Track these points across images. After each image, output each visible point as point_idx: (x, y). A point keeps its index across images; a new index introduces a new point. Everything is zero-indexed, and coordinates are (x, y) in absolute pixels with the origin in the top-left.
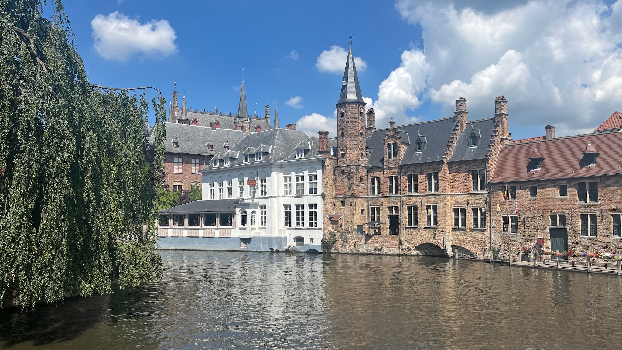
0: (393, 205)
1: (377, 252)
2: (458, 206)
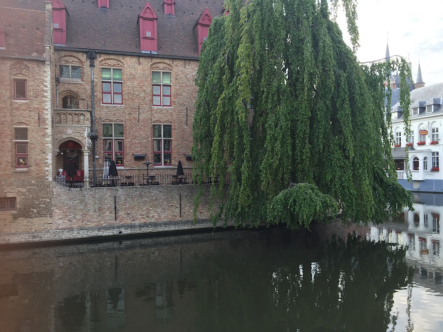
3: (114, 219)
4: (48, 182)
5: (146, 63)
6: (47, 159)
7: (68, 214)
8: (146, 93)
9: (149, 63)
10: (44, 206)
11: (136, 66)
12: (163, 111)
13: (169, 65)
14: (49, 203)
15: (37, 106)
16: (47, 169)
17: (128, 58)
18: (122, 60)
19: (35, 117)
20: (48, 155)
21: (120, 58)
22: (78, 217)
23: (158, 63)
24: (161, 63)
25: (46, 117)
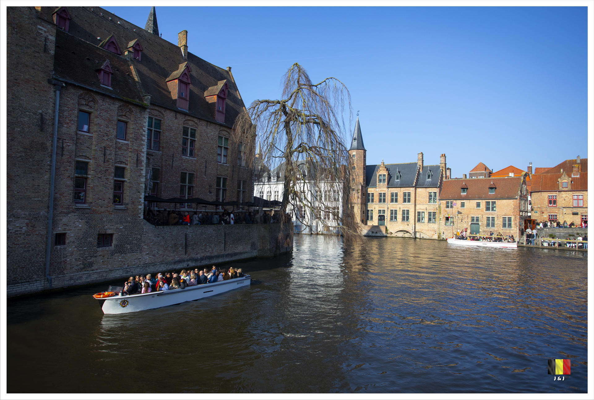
0: (382, 209)
1: (373, 235)
2: (421, 211)
3: (184, 253)
4: (140, 220)
5: (181, 119)
6: (141, 198)
7: (153, 250)
8: (179, 144)
9: (183, 119)
10: (135, 242)
11: (173, 120)
12: (190, 161)
13: (196, 123)
14: (140, 239)
15: (137, 148)
16: (140, 207)
17: (168, 112)
18: (164, 113)
19: (134, 158)
20: (141, 195)
21: (163, 111)
22: (160, 252)
23: (189, 120)
24: (191, 120)
25: (142, 159)
